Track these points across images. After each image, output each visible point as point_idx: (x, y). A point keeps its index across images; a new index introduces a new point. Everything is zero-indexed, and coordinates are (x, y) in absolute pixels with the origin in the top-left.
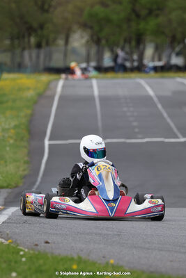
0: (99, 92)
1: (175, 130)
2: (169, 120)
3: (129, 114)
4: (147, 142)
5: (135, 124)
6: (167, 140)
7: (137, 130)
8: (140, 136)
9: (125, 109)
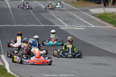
0: (10, 6)
1: (39, 22)
2: (36, 18)
3: (22, 15)
4: (31, 26)
5: (25, 19)
6: (37, 26)
7: (26, 21)
8: (28, 24)
9: (20, 13)
